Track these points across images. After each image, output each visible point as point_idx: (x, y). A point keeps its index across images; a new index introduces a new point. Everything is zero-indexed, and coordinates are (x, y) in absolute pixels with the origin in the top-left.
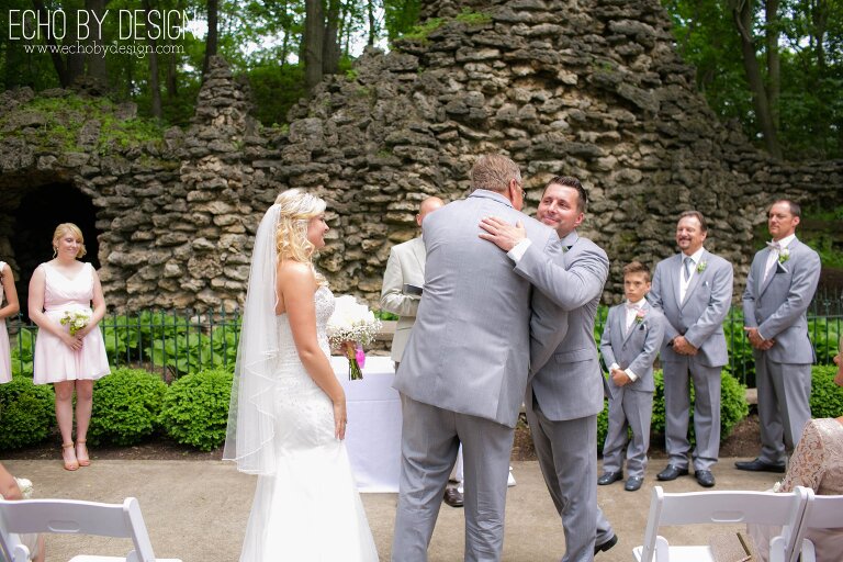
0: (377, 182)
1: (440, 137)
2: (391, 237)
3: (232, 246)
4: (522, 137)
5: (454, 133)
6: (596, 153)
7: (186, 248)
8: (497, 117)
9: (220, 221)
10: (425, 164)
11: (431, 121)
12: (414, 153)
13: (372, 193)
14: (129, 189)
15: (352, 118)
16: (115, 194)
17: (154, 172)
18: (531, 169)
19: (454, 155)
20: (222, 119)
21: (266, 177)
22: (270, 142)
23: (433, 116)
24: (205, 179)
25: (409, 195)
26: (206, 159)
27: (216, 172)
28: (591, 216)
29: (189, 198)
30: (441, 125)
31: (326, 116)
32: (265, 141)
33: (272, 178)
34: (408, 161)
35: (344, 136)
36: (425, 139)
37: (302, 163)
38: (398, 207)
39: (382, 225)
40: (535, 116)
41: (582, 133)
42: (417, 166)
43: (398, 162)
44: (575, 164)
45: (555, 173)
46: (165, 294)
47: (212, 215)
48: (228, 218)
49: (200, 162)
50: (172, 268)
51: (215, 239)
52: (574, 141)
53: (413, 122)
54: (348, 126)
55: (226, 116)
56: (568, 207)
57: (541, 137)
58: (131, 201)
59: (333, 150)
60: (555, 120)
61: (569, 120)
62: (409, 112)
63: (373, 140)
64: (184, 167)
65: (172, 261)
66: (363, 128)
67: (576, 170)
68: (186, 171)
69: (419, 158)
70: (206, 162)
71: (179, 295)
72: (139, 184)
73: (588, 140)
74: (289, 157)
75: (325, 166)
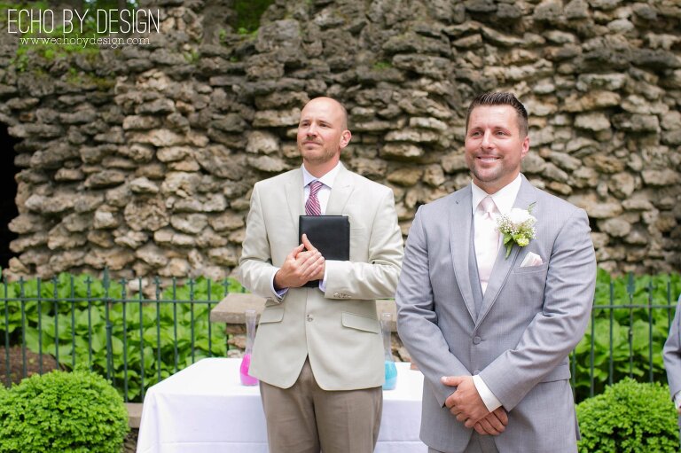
0: (371, 104)
1: (459, 43)
2: (390, 177)
3: (181, 188)
4: (568, 42)
5: (476, 38)
6: (671, 63)
7: (123, 190)
8: (534, 16)
9: (165, 155)
10: (435, 79)
11: (445, 21)
12: (421, 63)
13: (364, 119)
14: (53, 114)
15: (339, 20)
16: (35, 119)
17: (84, 92)
18: (580, 85)
19: (476, 68)
20: (171, 22)
21: (228, 98)
22: (233, 53)
23: (448, 15)
24: (146, 101)
25: (413, 121)
26: (148, 74)
27: (160, 92)
28: (664, 149)
29: (126, 126)
30: (458, 27)
31: (307, 17)
32: (227, 51)
33: (235, 100)
34: (413, 75)
35: (329, 44)
36: (435, 45)
37: (272, 78)
38: (398, 136)
39: (378, 161)
40: (586, 13)
41: (651, 36)
42: (424, 81)
43: (399, 76)
44: (642, 78)
45: (615, 91)
46: (97, 251)
47: (155, 148)
48: (175, 151)
49: (140, 78)
50: (104, 217)
51: (159, 180)
52: (641, 47)
53: (422, 23)
54: (336, 31)
55: (176, 18)
56: (507, 134)
57: (594, 43)
58: (55, 130)
59: (314, 62)
60: (614, 19)
61: (634, 18)
62: (416, 10)
63: (369, 48)
64: (119, 84)
65: (104, 207)
66: (356, 33)
67: (643, 86)
68: (122, 91)
69: (427, 71)
70: (147, 78)
71: (114, 251)
72: (66, 108)
73: (660, 46)
74: (254, 71)
75: (302, 83)
